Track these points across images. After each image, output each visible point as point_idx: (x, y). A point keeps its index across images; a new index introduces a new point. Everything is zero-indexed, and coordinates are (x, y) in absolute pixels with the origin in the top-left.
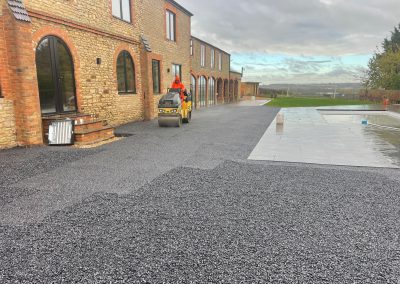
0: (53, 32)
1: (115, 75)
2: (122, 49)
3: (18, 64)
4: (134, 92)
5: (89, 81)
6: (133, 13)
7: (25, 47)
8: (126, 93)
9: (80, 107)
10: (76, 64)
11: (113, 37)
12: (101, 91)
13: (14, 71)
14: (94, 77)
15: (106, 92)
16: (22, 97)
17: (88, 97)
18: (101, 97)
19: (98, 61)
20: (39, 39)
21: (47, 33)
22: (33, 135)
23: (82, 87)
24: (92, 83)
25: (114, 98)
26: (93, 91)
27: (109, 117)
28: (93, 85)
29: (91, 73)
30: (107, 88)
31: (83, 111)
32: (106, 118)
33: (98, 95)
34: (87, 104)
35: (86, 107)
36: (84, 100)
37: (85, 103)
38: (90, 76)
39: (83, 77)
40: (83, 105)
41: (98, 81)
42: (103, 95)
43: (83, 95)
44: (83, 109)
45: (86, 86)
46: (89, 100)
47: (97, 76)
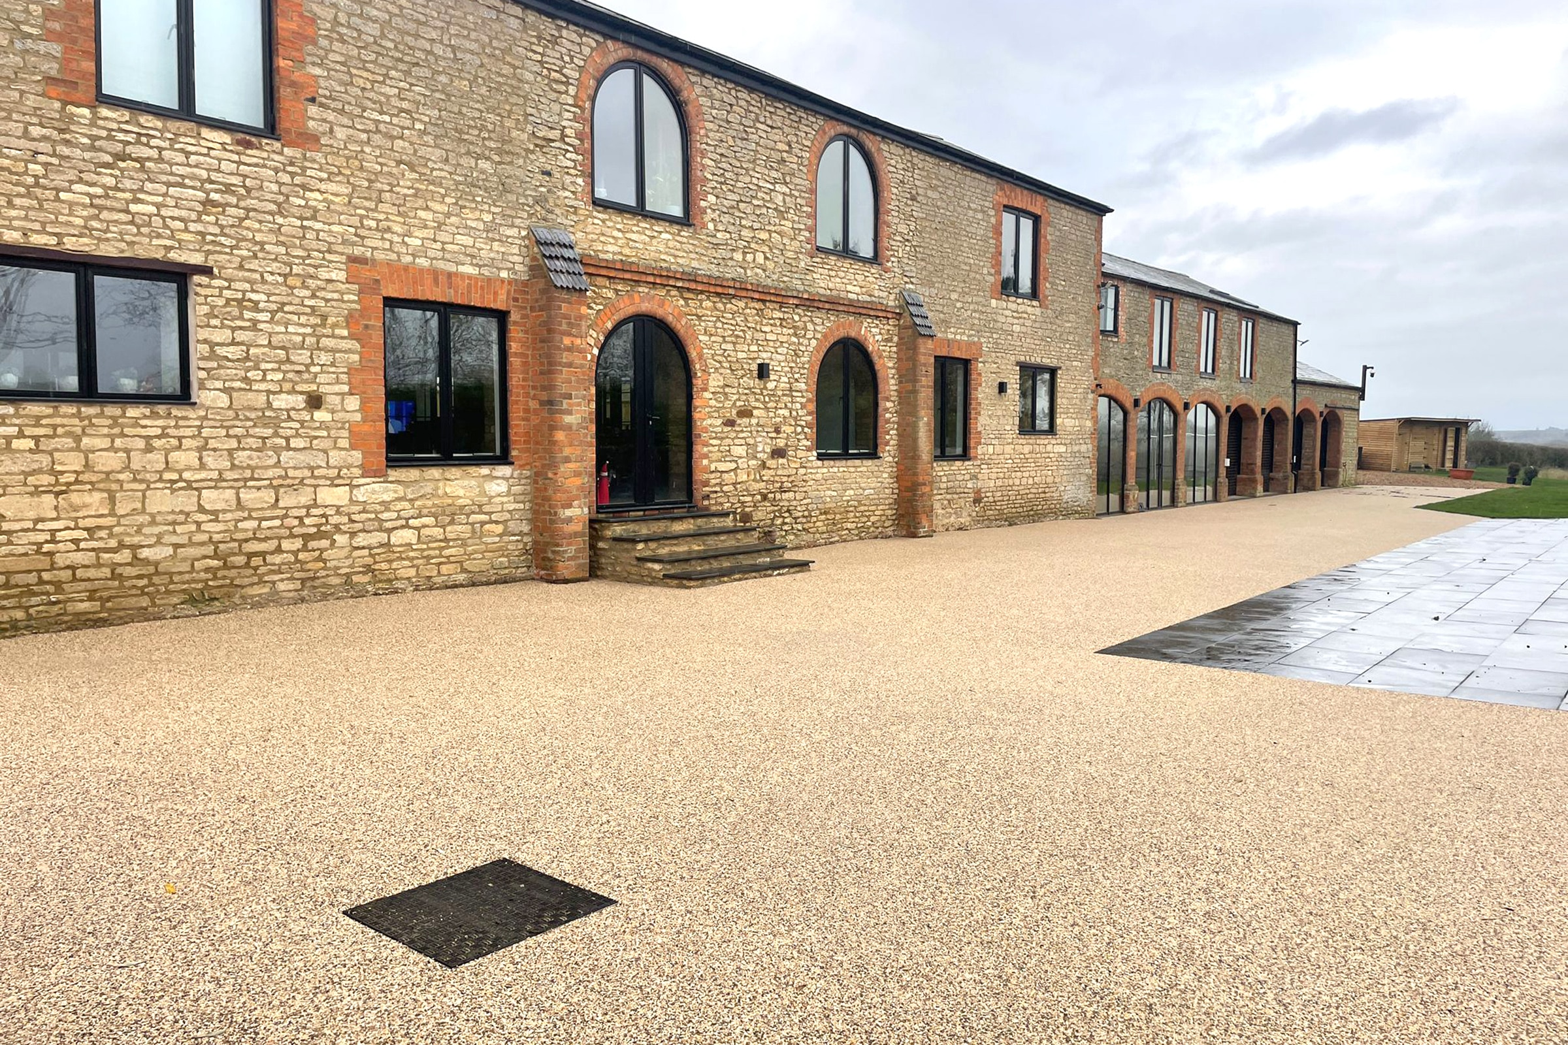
0: (645, 307)
1: (812, 407)
2: (842, 333)
3: (550, 387)
4: (873, 455)
5: (730, 423)
6: (885, 231)
7: (569, 349)
8: (845, 456)
9: (700, 491)
10: (698, 383)
11: (811, 303)
12: (764, 447)
13: (542, 403)
14: (746, 413)
15: (778, 453)
16: (553, 465)
17: (722, 467)
18: (764, 465)
19: (763, 372)
20: (609, 325)
21: (631, 310)
22: (566, 556)
23: (711, 442)
24: (738, 429)
25: (802, 471)
26: (739, 451)
27: (784, 523)
28: (741, 435)
29: (738, 404)
30: (781, 443)
31: (706, 503)
32: (773, 524)
33: (753, 462)
34: (720, 484)
35: (716, 492)
36: (713, 476)
37: (713, 482)
38: (734, 412)
39: (716, 415)
40: (707, 489)
41: (758, 425)
42: (769, 463)
43: (711, 462)
44: (707, 497)
45: (722, 439)
46: (725, 476)
47: (755, 412)
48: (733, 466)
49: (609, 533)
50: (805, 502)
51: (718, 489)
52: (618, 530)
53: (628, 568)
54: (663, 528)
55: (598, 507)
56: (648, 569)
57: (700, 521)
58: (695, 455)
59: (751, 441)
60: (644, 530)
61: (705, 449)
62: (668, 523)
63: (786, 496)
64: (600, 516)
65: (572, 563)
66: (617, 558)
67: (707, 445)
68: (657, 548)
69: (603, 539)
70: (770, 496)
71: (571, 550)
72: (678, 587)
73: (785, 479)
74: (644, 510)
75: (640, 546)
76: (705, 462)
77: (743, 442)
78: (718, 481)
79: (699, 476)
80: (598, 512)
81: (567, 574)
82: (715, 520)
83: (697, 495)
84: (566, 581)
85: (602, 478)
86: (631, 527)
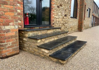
5: (58, 7)
12: (64, 14)
14: (61, 5)
15: (66, 16)
18: (63, 18)
22: (7, 46)
23: (55, 11)
24: (60, 9)
25: (68, 20)
26: (60, 14)
27: (66, 30)
28: (60, 10)
29: (60, 3)
30: (66, 13)
31: (53, 25)
32: (64, 30)
33: (62, 17)
34: (56, 21)
35: (55, 23)
36: (55, 19)
37: (55, 20)
38: (59, 4)
39: (56, 4)
40: (54, 22)
41: (63, 9)
42: (64, 17)
43: (55, 16)
44: (53, 24)
45: (57, 10)
46: (57, 19)
47: (63, 6)
48: (58, 17)
49: (27, 35)
50: (69, 25)
51: (56, 22)
52: (30, 34)
53: (34, 49)
54: (45, 33)
55: (24, 26)
56: (43, 51)
57: (54, 30)
58: (52, 13)
59: (62, 12)
60: (40, 33)
61: (54, 12)
62: (47, 31)
63: (66, 24)
64: (25, 28)
65: (11, 49)
66: (30, 45)
67: (54, 11)
68: (45, 41)
69: (25, 37)
70: (64, 24)
71: (10, 44)
72: (57, 62)
73: (66, 21)
74: (39, 27)
75: (39, 41)
76: (53, 15)
77: (60, 12)
78: (56, 20)
79: (52, 19)
80: (24, 27)
81: (8, 54)
82: (57, 30)
83: (52, 23)
84: (7, 57)
85: (26, 17)
86: (36, 33)
